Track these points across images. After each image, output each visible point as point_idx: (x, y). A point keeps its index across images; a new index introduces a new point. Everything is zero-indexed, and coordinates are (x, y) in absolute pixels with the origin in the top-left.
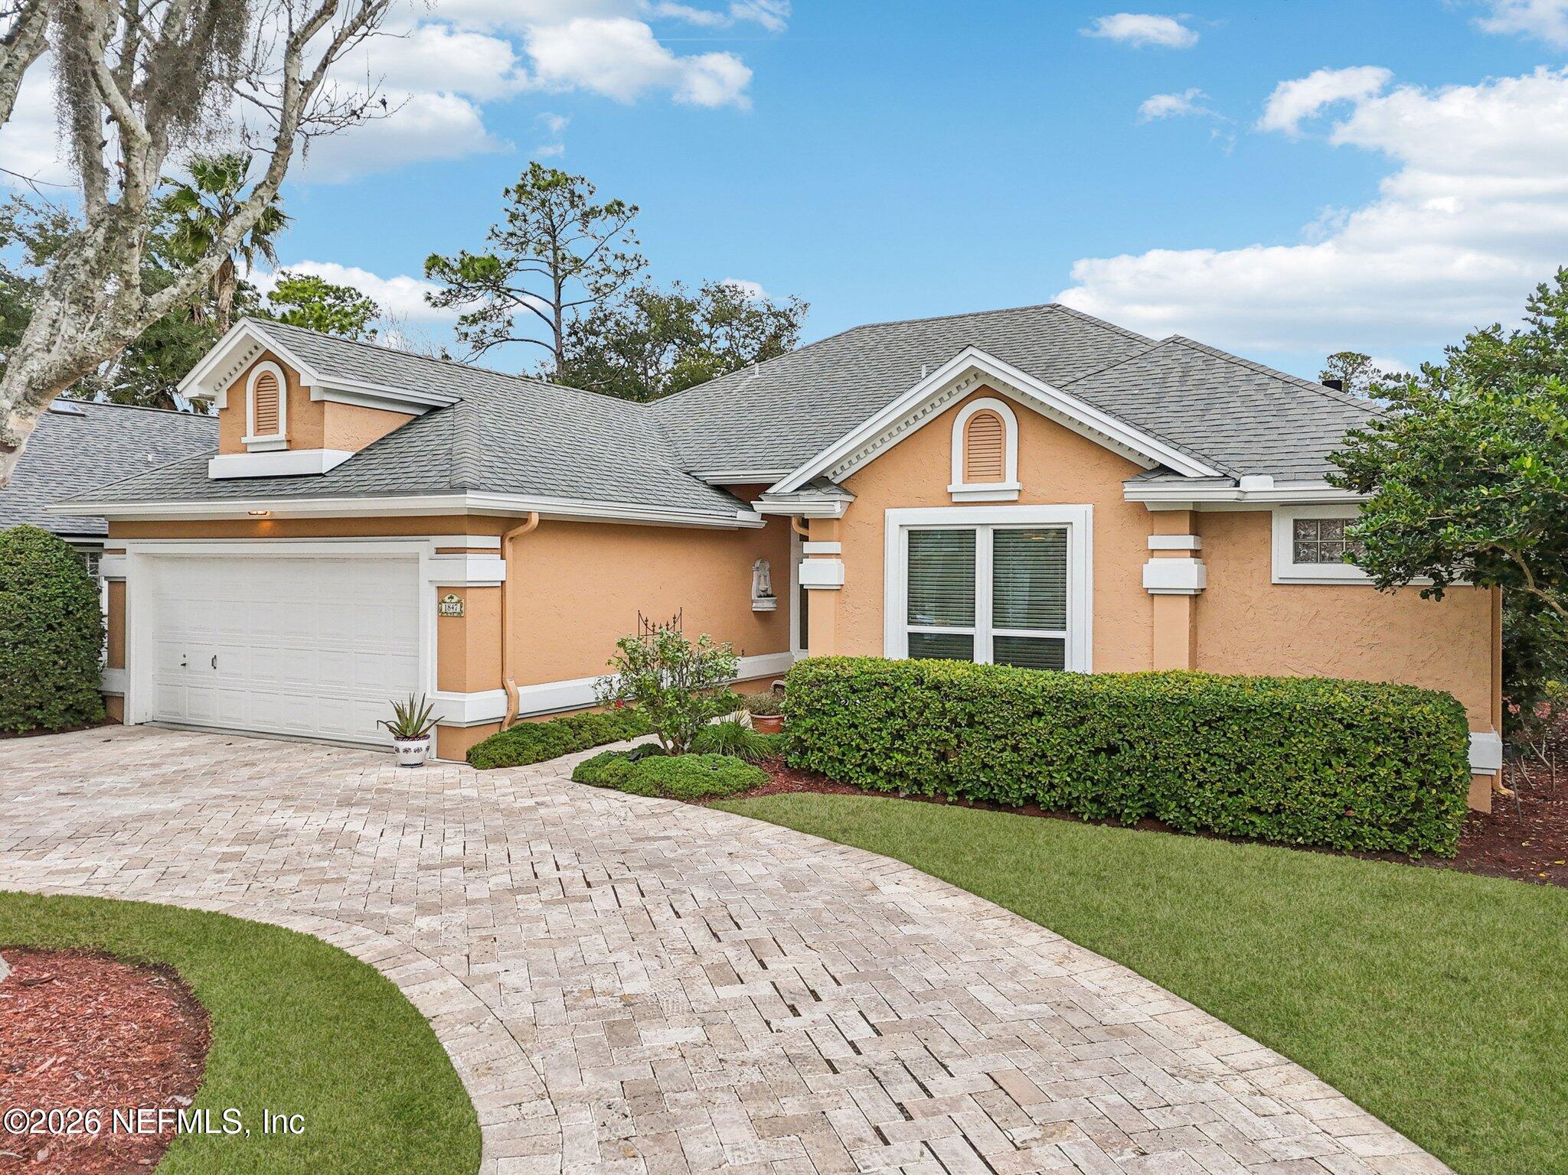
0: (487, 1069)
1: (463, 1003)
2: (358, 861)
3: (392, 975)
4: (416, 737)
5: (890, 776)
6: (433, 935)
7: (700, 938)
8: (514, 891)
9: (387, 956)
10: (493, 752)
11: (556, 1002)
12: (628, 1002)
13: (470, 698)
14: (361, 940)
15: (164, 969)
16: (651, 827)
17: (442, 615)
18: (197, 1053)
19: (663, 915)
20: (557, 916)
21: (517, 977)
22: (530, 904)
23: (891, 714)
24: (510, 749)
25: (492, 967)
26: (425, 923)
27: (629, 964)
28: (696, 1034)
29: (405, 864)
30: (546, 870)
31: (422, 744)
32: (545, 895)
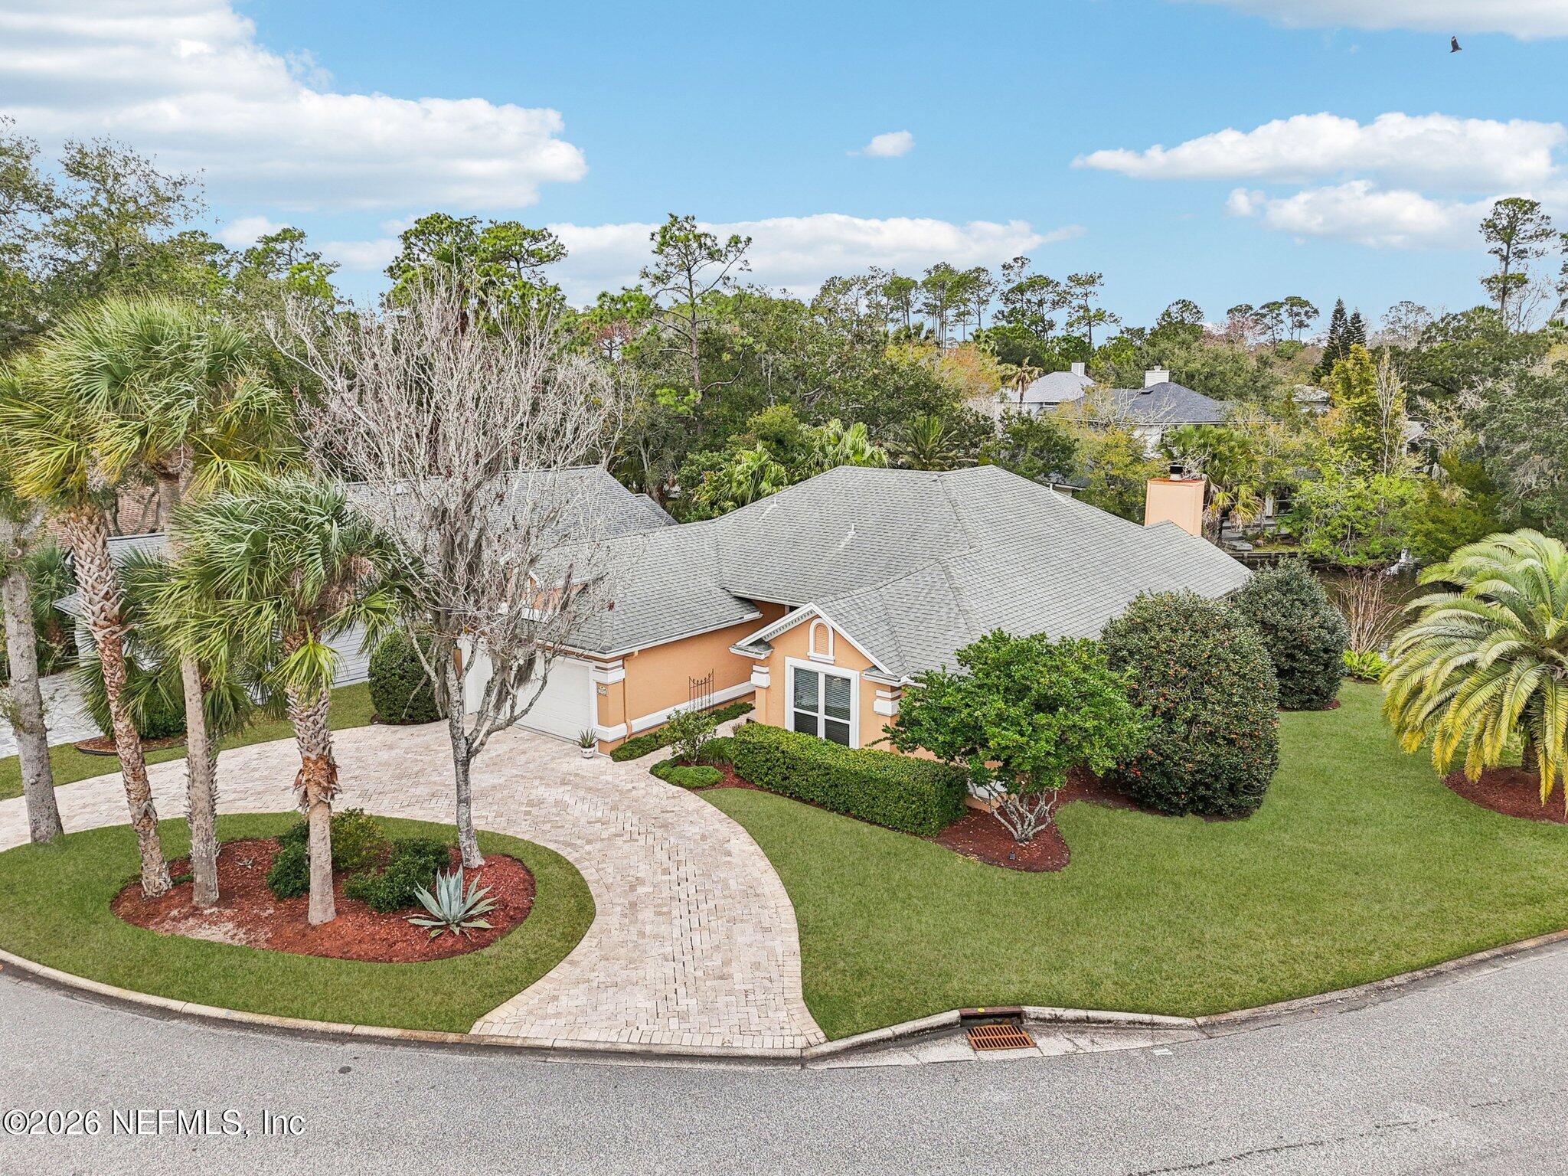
0: (599, 896)
1: (596, 877)
2: (568, 817)
3: (577, 866)
4: (590, 746)
5: (768, 783)
6: (589, 853)
7: (665, 859)
8: (616, 835)
9: (576, 860)
10: (620, 754)
11: (619, 878)
12: (637, 879)
13: (611, 730)
14: (570, 853)
15: (520, 861)
16: (669, 805)
17: (599, 694)
18: (533, 885)
19: (657, 849)
20: (626, 847)
21: (610, 870)
22: (619, 841)
23: (767, 760)
24: (627, 754)
25: (604, 865)
26: (588, 848)
27: (642, 866)
28: (651, 890)
29: (583, 820)
30: (627, 826)
31: (592, 750)
32: (625, 838)
